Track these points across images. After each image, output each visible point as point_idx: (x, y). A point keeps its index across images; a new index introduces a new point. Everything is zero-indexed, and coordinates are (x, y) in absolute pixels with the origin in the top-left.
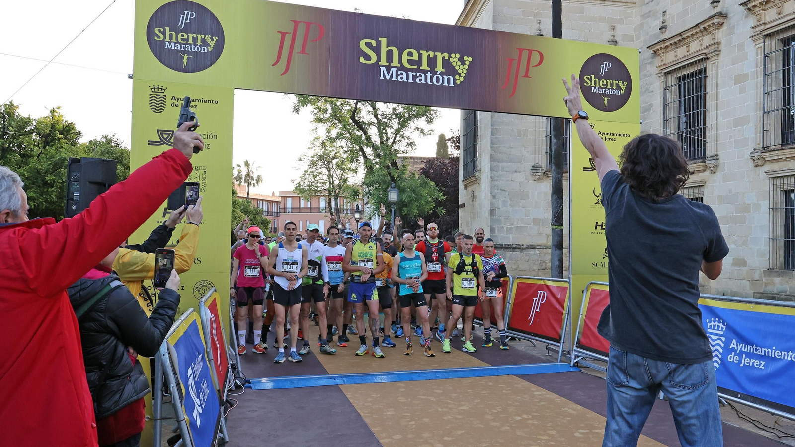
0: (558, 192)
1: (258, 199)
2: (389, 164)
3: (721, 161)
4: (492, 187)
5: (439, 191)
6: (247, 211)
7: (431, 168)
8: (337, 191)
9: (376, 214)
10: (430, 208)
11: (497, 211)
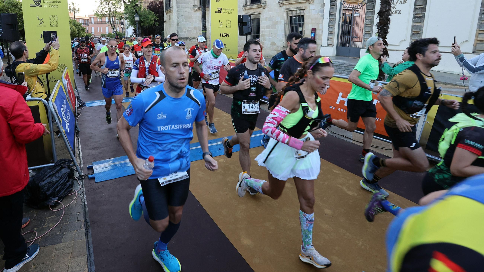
0: (204, 17)
1: (79, 19)
2: (135, 5)
3: (267, 4)
4: (178, 14)
5: (155, 16)
6: (75, 25)
7: (152, 5)
8: (113, 15)
9: (130, 25)
10: (152, 23)
11: (180, 24)
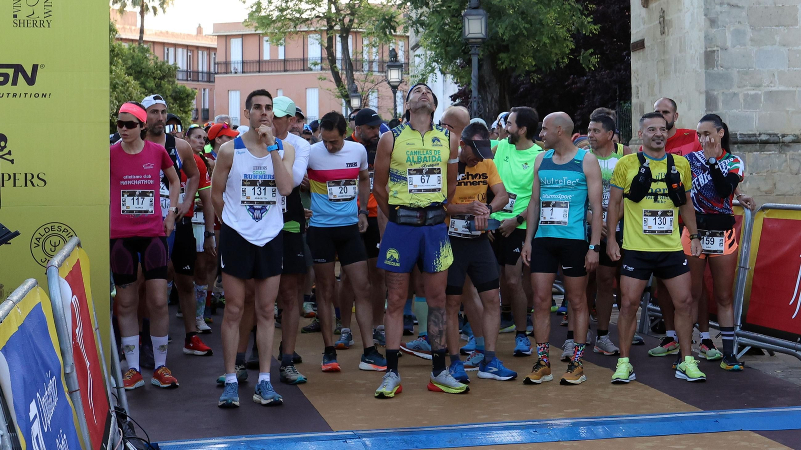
1: (163, 44)
5: (582, 14)
6: (140, 72)
8: (347, 20)
9: (437, 71)
10: (563, 53)
11: (721, 57)
